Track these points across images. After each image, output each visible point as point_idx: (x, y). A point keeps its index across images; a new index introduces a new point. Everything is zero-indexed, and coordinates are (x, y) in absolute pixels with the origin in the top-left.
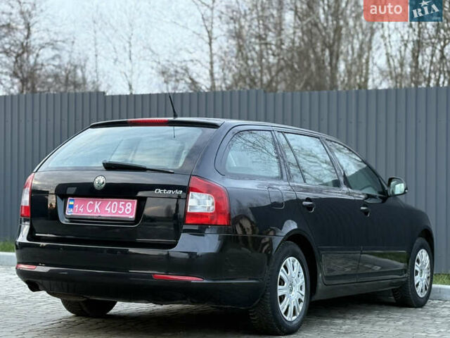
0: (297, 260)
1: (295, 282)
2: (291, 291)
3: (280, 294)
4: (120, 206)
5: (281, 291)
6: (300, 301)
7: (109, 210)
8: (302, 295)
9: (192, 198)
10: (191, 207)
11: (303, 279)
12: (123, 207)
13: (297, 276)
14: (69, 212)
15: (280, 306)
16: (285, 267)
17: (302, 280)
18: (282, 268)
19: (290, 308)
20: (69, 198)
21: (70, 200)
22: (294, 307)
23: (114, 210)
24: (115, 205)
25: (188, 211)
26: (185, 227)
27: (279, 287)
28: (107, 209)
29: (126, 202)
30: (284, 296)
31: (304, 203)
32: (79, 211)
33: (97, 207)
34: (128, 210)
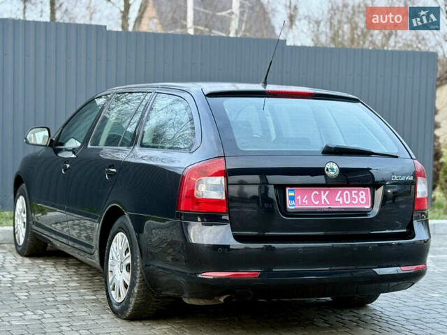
7: (341, 200)
12: (356, 197)
14: (291, 205)
20: (288, 189)
21: (289, 191)
23: (347, 200)
24: (347, 194)
28: (337, 199)
29: (359, 191)
32: (303, 204)
33: (324, 197)
34: (362, 200)
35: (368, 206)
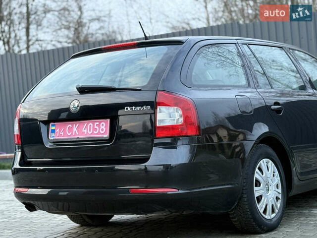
0: (270, 161)
1: (270, 182)
2: (268, 190)
3: (256, 195)
4: (96, 127)
5: (257, 192)
6: (277, 198)
7: (86, 131)
8: (279, 193)
9: (160, 112)
11: (279, 178)
12: (97, 127)
13: (272, 175)
14: (52, 137)
15: (258, 206)
16: (260, 169)
17: (277, 179)
18: (257, 170)
19: (268, 207)
20: (51, 124)
21: (52, 125)
22: (272, 206)
23: (90, 131)
24: (90, 125)
25: (158, 125)
26: (156, 141)
27: (255, 189)
28: (83, 131)
29: (100, 123)
30: (261, 196)
31: (273, 107)
32: (60, 135)
33: (75, 129)
34: (102, 130)
35: (107, 136)
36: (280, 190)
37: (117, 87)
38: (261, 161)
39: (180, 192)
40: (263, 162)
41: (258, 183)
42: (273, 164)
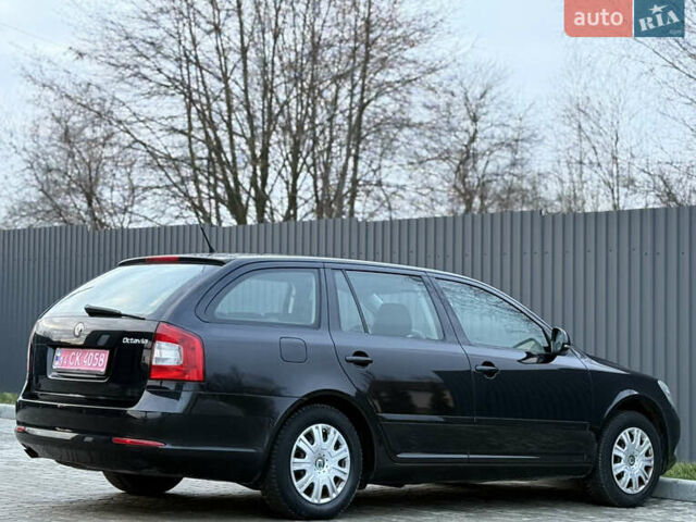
0: (333, 429)
1: (328, 455)
2: (322, 466)
3: (295, 468)
4: (95, 358)
5: (296, 464)
6: (338, 479)
7: (86, 362)
8: (344, 473)
9: (159, 348)
10: (158, 359)
11: (348, 454)
13: (332, 448)
14: (56, 365)
15: (297, 485)
16: (309, 436)
17: (344, 452)
18: (302, 437)
19: (315, 487)
20: (57, 350)
22: (325, 486)
23: (90, 363)
24: (91, 356)
25: (154, 363)
26: (150, 383)
27: (294, 460)
30: (304, 471)
33: (77, 358)
35: (103, 370)
36: (347, 470)
37: (123, 312)
38: (313, 427)
39: (168, 446)
40: (317, 428)
41: (300, 454)
42: (338, 433)
